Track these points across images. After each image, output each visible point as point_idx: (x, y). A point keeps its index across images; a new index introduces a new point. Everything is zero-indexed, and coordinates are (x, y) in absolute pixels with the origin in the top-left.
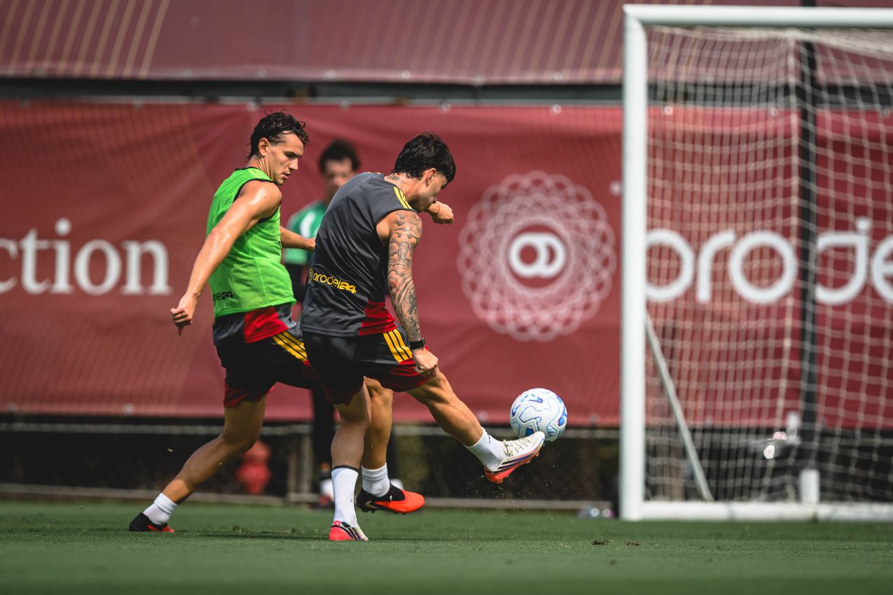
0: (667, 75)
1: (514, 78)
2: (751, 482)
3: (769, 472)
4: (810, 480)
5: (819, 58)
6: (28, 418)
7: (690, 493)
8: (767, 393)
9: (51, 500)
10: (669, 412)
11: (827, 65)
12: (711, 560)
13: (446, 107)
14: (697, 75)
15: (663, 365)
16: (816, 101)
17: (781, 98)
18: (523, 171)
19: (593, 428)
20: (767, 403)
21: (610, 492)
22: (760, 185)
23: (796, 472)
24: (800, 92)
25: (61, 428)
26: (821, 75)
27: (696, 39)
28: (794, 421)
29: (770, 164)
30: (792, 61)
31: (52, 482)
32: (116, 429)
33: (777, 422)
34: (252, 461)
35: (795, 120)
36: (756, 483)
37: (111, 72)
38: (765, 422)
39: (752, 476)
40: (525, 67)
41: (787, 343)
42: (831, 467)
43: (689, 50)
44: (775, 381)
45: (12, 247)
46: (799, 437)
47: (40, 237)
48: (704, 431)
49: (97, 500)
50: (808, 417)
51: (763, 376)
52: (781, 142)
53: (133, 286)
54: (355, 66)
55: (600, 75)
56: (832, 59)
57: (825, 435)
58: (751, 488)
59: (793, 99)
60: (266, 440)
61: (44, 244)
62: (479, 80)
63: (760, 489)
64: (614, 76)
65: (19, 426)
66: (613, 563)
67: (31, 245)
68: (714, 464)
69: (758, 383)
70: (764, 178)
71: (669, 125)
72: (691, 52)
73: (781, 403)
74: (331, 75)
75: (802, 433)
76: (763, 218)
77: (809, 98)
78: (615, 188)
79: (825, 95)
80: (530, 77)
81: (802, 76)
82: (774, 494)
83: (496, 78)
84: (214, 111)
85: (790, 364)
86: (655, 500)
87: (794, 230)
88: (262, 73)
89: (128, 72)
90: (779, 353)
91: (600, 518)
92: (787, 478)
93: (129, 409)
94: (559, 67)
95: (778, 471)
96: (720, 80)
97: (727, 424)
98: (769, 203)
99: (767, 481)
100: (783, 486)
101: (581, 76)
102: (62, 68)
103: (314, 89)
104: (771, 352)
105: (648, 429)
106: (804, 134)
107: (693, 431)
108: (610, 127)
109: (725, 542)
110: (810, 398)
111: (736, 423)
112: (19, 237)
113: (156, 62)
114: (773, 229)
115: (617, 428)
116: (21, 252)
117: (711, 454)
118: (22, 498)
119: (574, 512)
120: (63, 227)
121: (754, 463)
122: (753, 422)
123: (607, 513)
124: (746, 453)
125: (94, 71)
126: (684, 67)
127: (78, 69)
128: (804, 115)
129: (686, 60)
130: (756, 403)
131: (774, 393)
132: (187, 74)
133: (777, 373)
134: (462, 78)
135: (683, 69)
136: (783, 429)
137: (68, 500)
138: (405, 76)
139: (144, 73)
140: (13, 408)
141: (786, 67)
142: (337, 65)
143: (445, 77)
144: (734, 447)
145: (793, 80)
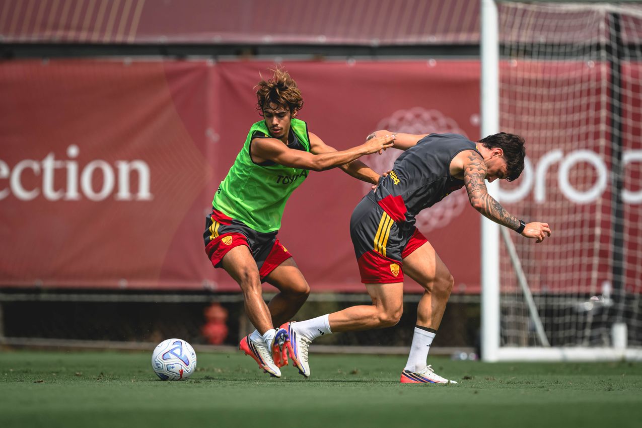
0: (512, 38)
1: (401, 40)
2: (576, 333)
3: (589, 325)
4: (620, 332)
5: (622, 23)
6: (51, 291)
7: (533, 342)
8: (584, 267)
9: (67, 350)
10: (517, 282)
11: (628, 29)
12: (548, 390)
13: (352, 63)
14: (533, 38)
15: (512, 247)
16: (620, 55)
17: (594, 53)
18: (407, 108)
19: (462, 294)
20: (584, 275)
21: (474, 340)
22: (576, 117)
23: (609, 325)
24: (608, 48)
25: (75, 298)
26: (624, 36)
27: (533, 12)
28: (607, 289)
29: (584, 101)
30: (603, 25)
31: (68, 337)
32: (114, 298)
33: (593, 289)
34: (214, 320)
35: (604, 69)
36: (580, 333)
37: (107, 39)
38: (583, 289)
39: (577, 328)
40: (409, 32)
41: (598, 231)
42: (634, 322)
43: (528, 19)
44: (590, 259)
45: (35, 166)
46: (611, 300)
47: (57, 158)
48: (541, 296)
49: (101, 350)
50: (616, 285)
51: (581, 255)
52: (593, 85)
53: (124, 193)
54: (284, 32)
55: (463, 38)
56: (632, 25)
57: (630, 298)
58: (576, 337)
59: (603, 53)
60: (224, 305)
61: (59, 164)
62: (375, 42)
63: (583, 338)
64: (473, 38)
65: (44, 297)
66: (476, 392)
67: (49, 164)
68: (549, 320)
69: (577, 260)
70: (580, 111)
71: (513, 74)
72: (530, 21)
73: (595, 275)
74: (268, 39)
75: (613, 297)
76: (579, 140)
77: (615, 52)
78: (475, 120)
79: (627, 51)
80: (413, 40)
81: (610, 36)
82: (594, 341)
83: (388, 40)
84: (183, 65)
85: (601, 246)
86: (507, 346)
87: (602, 149)
88: (217, 38)
89: (119, 38)
90: (592, 238)
91: (467, 361)
92: (603, 330)
93: (123, 284)
94: (433, 32)
95: (595, 325)
96: (550, 41)
97: (556, 290)
98: (583, 129)
99: (588, 332)
100: (600, 336)
101: (450, 39)
102: (71, 36)
103: (255, 49)
104: (586, 238)
105: (502, 295)
106: (611, 79)
107: (534, 296)
108: (471, 75)
109: (558, 377)
110: (617, 271)
111: (562, 290)
112: (41, 158)
113: (141, 31)
114: (587, 148)
115: (479, 295)
116: (42, 171)
117: (546, 313)
118: (47, 349)
119: (448, 356)
120: (73, 151)
121: (577, 319)
122: (574, 289)
123: (473, 356)
124: (572, 311)
125: (95, 38)
126: (525, 31)
127: (83, 37)
128: (611, 65)
129: (526, 26)
130: (576, 275)
131: (590, 268)
132: (163, 39)
133: (591, 253)
134: (363, 40)
135: (524, 33)
136: (599, 294)
137: (80, 350)
138: (322, 40)
139: (131, 39)
140: (39, 283)
141: (599, 31)
142: (272, 31)
143: (350, 40)
144: (562, 308)
145: (603, 40)
